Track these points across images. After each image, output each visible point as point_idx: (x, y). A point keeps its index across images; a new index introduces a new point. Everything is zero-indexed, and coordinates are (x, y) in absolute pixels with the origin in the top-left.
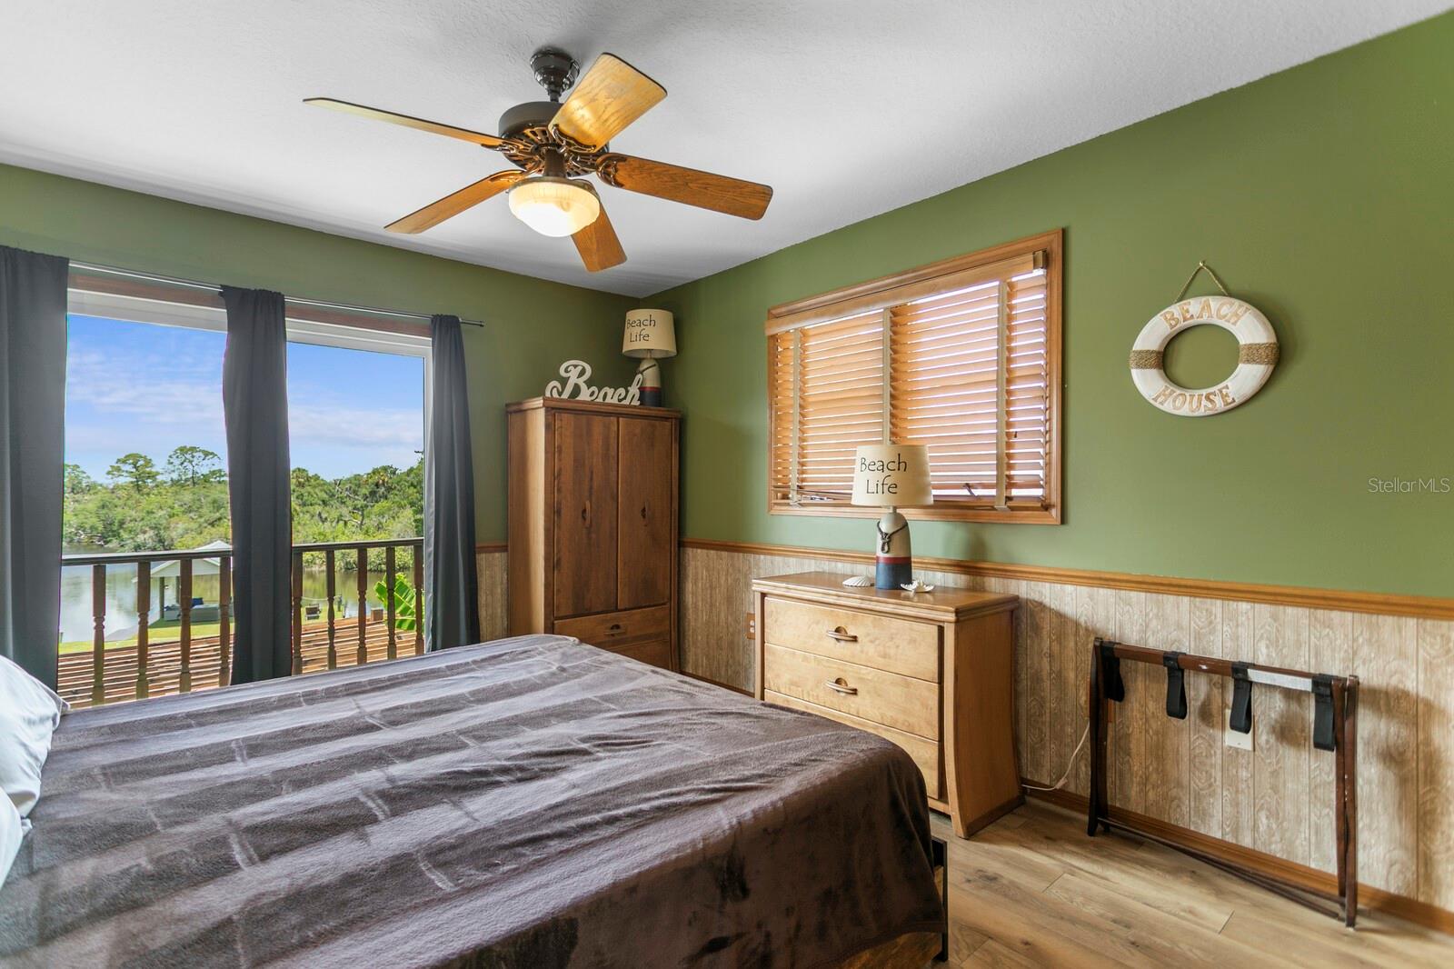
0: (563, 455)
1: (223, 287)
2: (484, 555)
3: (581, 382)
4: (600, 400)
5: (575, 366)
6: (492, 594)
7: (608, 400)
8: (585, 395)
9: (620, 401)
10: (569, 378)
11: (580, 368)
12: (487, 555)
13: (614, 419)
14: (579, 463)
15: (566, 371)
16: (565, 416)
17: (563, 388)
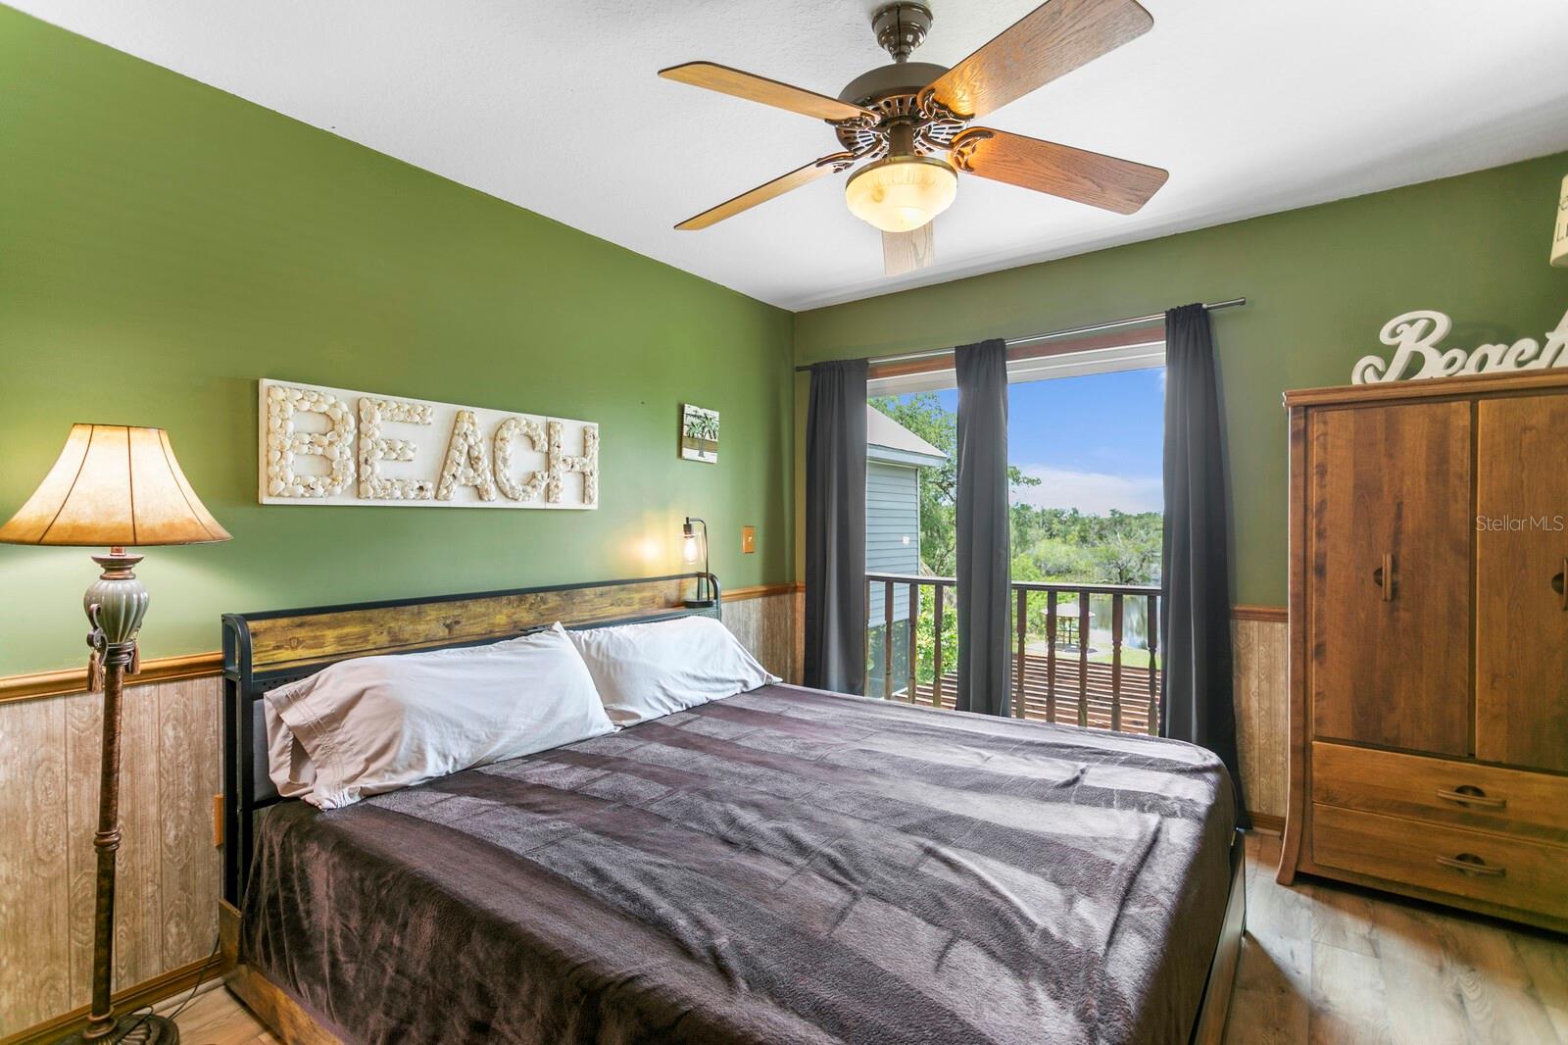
0: (1328, 478)
1: (957, 348)
2: (1256, 623)
3: (1425, 347)
4: (1470, 370)
5: (1412, 323)
6: (1270, 679)
7: (1491, 368)
8: (1434, 368)
9: (1520, 364)
10: (1397, 347)
11: (1421, 325)
12: (1262, 623)
13: (1463, 406)
14: (1365, 491)
15: (1394, 334)
16: (1334, 416)
17: (1388, 364)
